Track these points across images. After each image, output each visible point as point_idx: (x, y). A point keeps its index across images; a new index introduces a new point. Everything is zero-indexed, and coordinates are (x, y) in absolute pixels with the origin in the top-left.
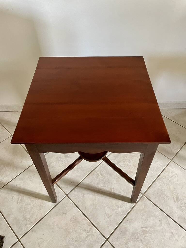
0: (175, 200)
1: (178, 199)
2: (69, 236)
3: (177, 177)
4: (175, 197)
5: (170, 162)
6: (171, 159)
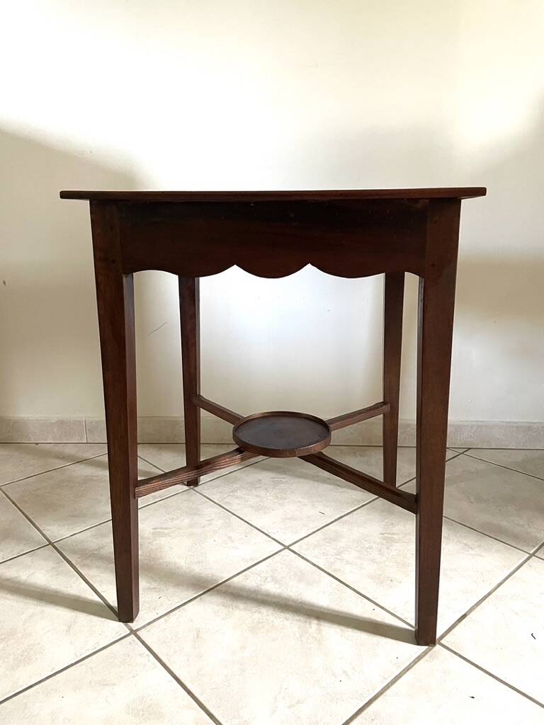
5: (528, 559)
6: (531, 552)
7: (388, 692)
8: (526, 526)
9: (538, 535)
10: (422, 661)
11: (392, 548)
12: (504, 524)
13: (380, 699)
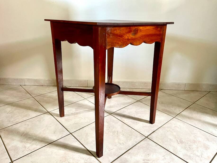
0: (179, 142)
1: (182, 142)
2: (65, 162)
3: (180, 127)
4: (179, 140)
5: (173, 118)
6: (174, 117)
7: (133, 148)
8: (174, 110)
9: (177, 112)
10: (142, 141)
11: (138, 115)
12: (168, 109)
13: (131, 149)
